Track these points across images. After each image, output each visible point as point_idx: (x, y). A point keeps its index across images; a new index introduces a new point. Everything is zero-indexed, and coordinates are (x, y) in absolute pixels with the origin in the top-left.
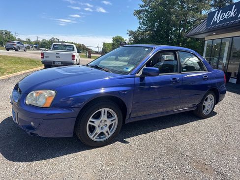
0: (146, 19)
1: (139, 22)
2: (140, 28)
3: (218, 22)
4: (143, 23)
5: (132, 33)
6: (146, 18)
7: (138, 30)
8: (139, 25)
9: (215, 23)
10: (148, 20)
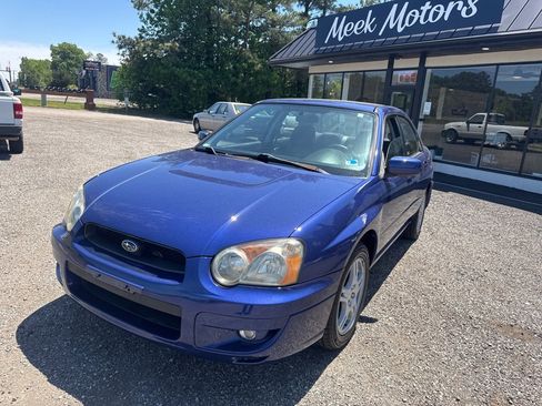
0: (156, 10)
1: (141, 16)
2: (142, 30)
3: (340, 39)
4: (152, 20)
5: (124, 43)
6: (156, 6)
7: (141, 37)
8: (140, 25)
9: (334, 41)
10: (161, 13)
